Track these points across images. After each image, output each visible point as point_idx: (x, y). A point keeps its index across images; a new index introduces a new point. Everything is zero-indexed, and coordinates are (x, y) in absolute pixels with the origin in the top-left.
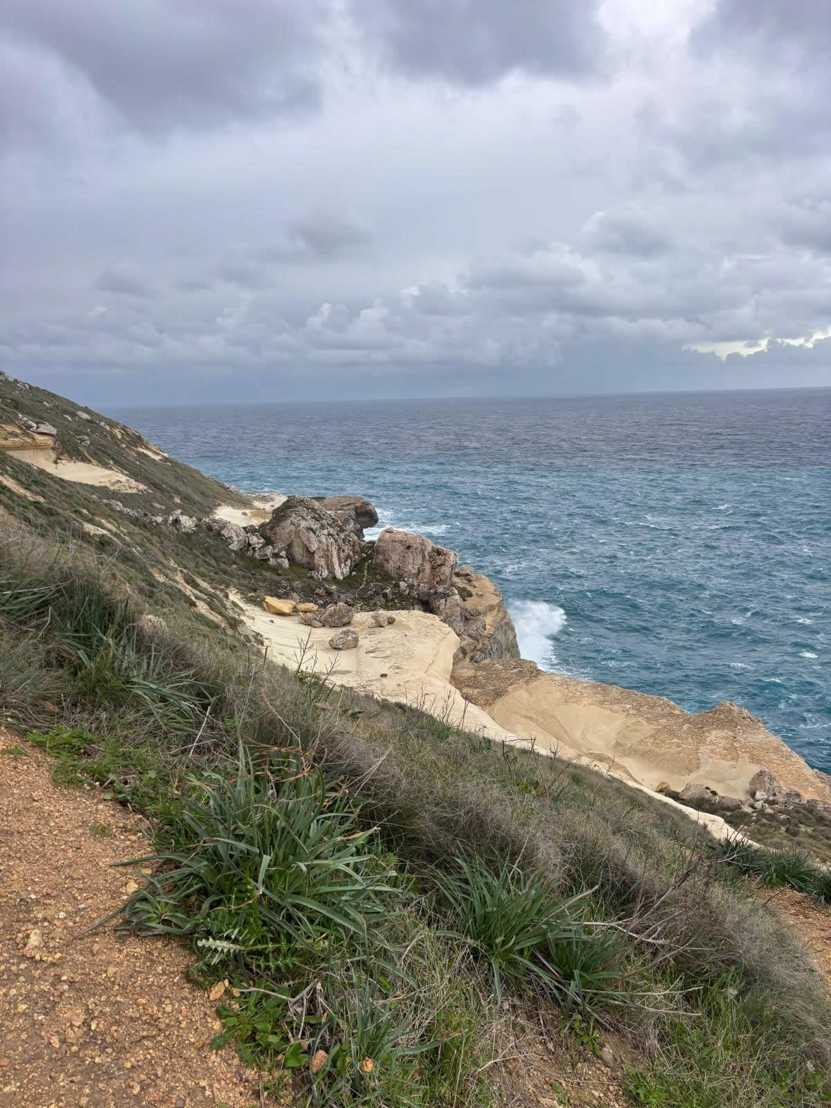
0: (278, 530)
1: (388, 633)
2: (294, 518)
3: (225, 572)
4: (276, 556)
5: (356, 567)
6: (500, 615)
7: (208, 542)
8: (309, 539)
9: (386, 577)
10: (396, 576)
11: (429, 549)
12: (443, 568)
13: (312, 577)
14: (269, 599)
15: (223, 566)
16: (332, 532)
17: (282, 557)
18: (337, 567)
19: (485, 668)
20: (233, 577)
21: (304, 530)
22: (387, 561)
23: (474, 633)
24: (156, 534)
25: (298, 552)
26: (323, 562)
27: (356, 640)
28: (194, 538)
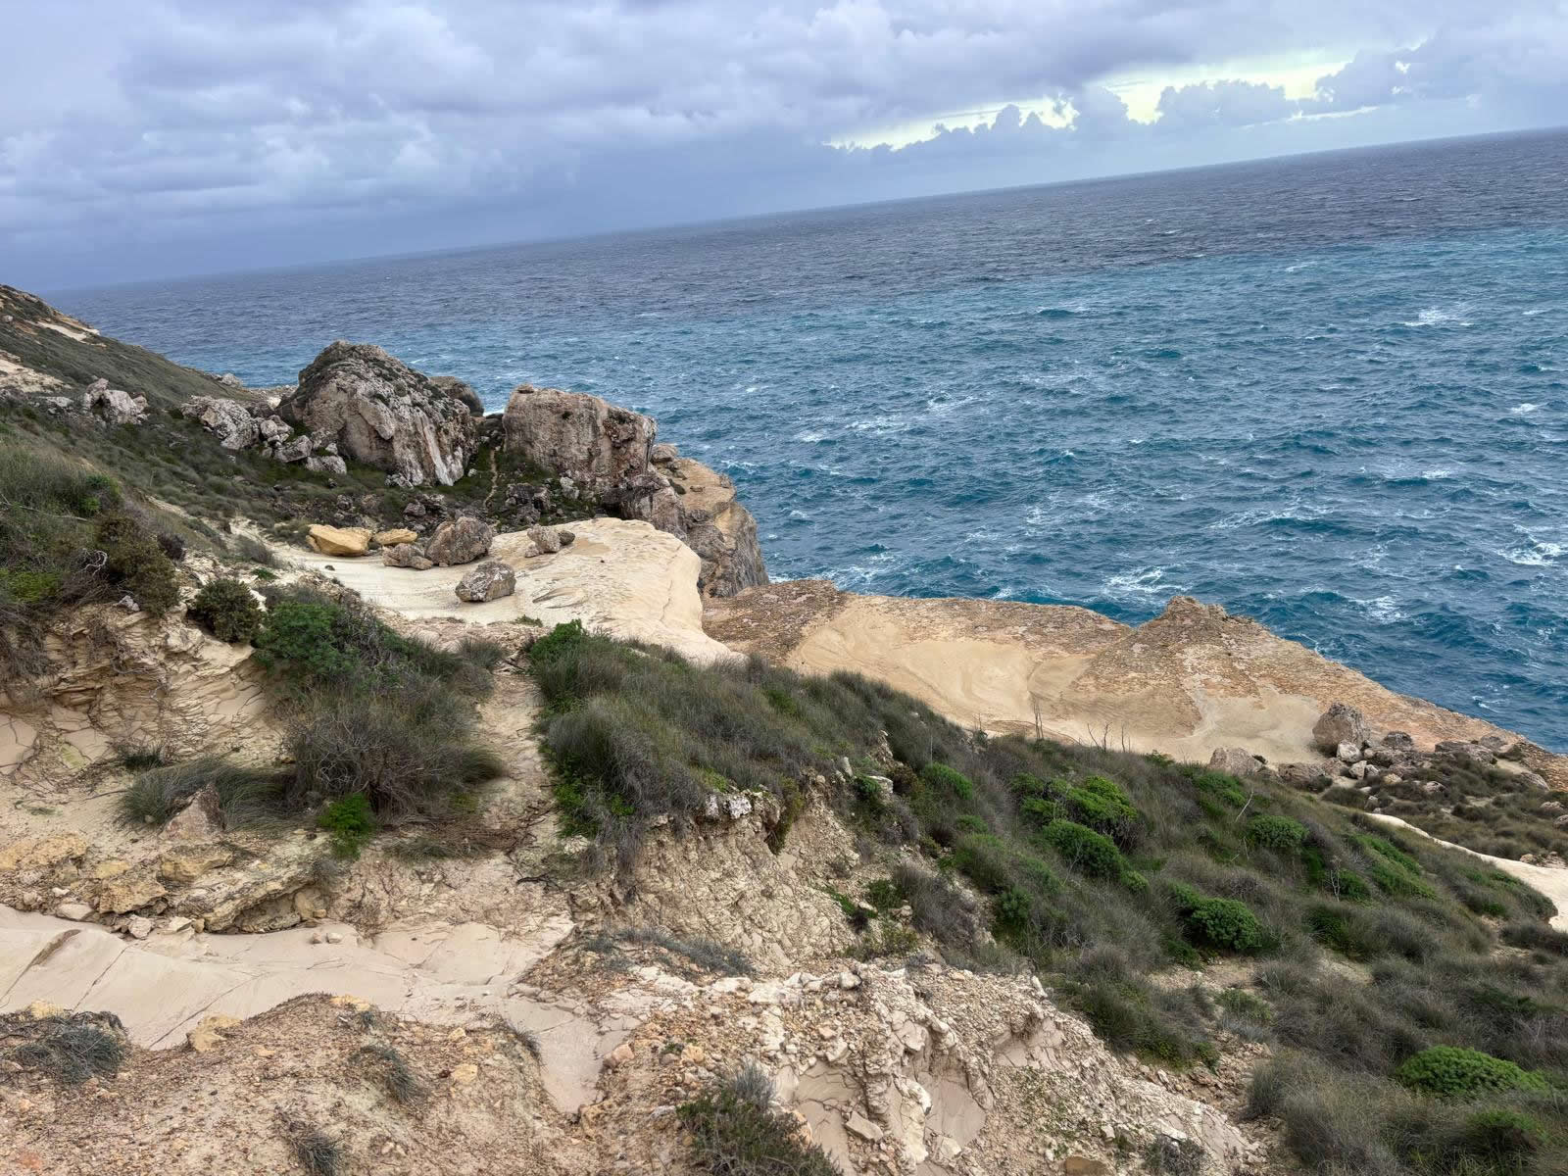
0: (315, 405)
1: (566, 562)
2: (342, 379)
3: (220, 489)
4: (319, 452)
5: (472, 461)
6: (737, 517)
7: (175, 438)
8: (377, 415)
9: (534, 472)
10: (551, 469)
11: (604, 414)
12: (634, 446)
13: (394, 486)
14: (317, 529)
15: (214, 479)
16: (419, 399)
17: (330, 454)
18: (438, 461)
19: (747, 602)
20: (237, 496)
21: (367, 400)
22: (530, 443)
23: (708, 550)
24: (59, 428)
25: (360, 442)
26: (410, 456)
27: (510, 580)
28: (145, 432)
